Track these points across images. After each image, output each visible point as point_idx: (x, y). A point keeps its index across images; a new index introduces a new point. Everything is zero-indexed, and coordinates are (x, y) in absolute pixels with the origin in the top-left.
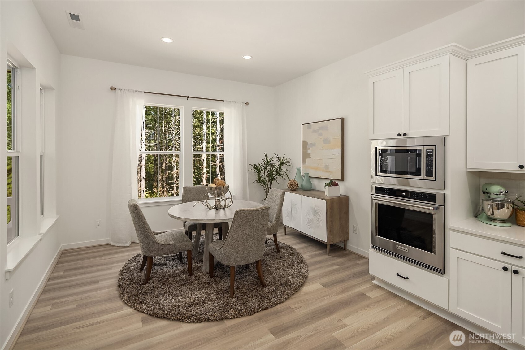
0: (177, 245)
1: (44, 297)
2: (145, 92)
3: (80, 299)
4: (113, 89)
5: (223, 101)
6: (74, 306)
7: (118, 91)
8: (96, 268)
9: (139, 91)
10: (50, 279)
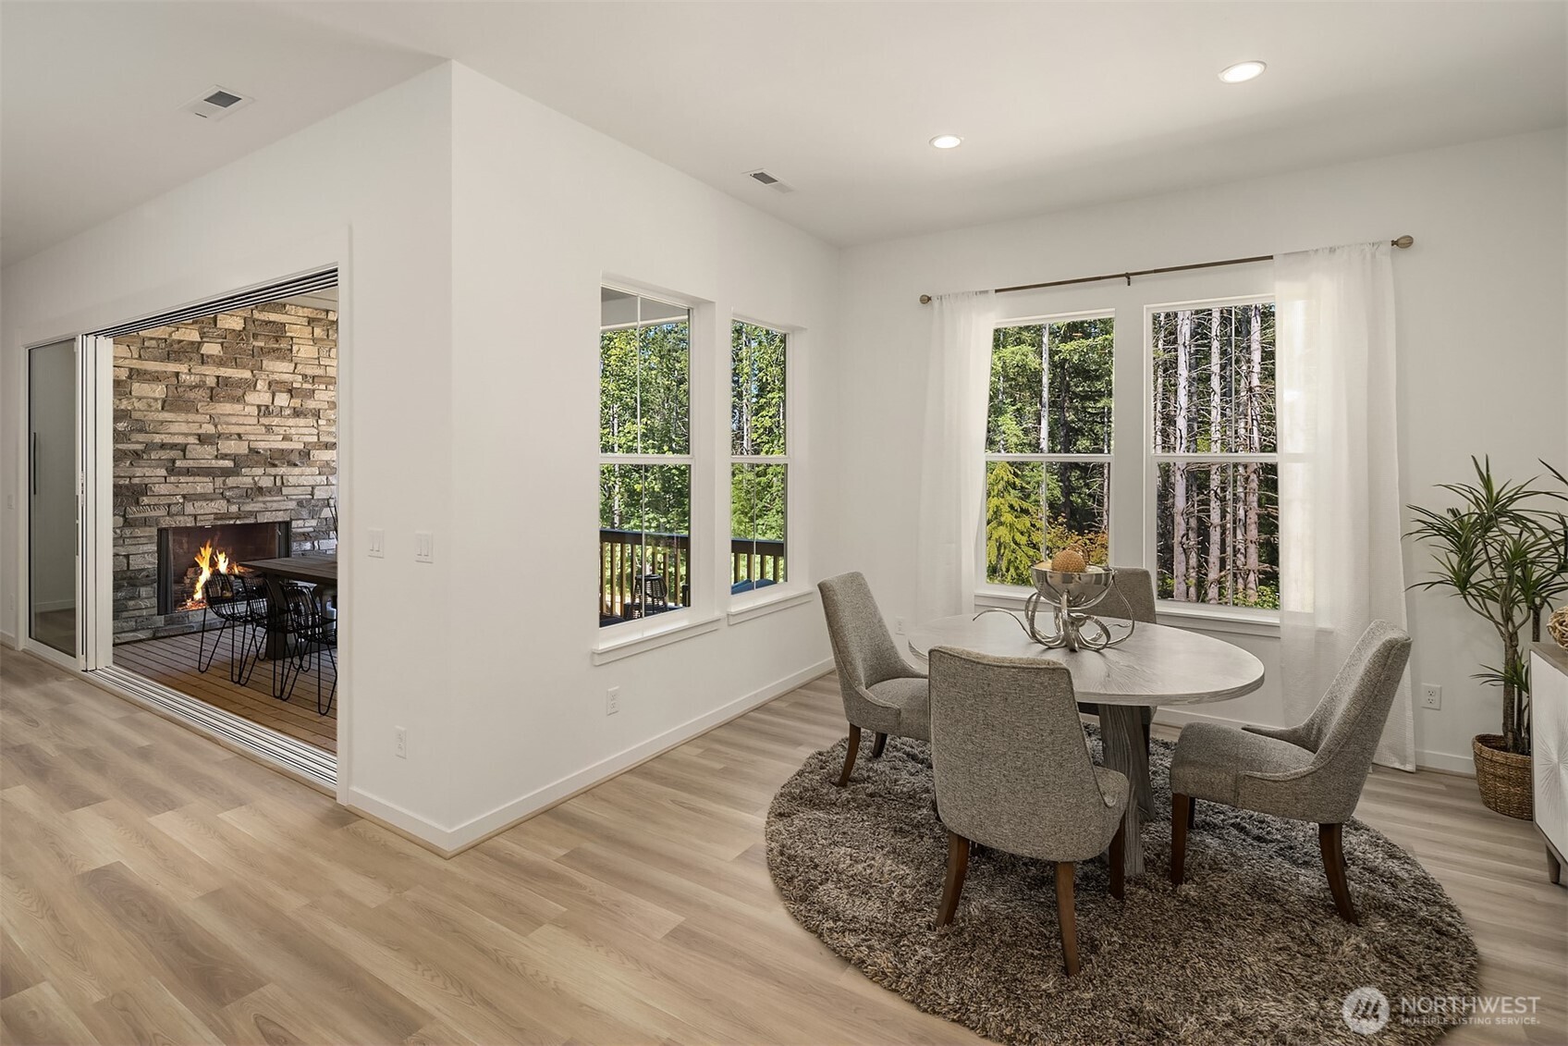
0: (904, 715)
1: (723, 734)
2: (997, 291)
3: (741, 759)
4: (926, 300)
5: (1271, 257)
6: (718, 766)
7: (935, 303)
8: (826, 717)
9: (981, 292)
10: (762, 708)
